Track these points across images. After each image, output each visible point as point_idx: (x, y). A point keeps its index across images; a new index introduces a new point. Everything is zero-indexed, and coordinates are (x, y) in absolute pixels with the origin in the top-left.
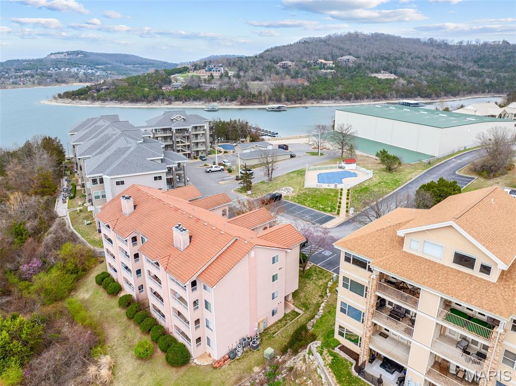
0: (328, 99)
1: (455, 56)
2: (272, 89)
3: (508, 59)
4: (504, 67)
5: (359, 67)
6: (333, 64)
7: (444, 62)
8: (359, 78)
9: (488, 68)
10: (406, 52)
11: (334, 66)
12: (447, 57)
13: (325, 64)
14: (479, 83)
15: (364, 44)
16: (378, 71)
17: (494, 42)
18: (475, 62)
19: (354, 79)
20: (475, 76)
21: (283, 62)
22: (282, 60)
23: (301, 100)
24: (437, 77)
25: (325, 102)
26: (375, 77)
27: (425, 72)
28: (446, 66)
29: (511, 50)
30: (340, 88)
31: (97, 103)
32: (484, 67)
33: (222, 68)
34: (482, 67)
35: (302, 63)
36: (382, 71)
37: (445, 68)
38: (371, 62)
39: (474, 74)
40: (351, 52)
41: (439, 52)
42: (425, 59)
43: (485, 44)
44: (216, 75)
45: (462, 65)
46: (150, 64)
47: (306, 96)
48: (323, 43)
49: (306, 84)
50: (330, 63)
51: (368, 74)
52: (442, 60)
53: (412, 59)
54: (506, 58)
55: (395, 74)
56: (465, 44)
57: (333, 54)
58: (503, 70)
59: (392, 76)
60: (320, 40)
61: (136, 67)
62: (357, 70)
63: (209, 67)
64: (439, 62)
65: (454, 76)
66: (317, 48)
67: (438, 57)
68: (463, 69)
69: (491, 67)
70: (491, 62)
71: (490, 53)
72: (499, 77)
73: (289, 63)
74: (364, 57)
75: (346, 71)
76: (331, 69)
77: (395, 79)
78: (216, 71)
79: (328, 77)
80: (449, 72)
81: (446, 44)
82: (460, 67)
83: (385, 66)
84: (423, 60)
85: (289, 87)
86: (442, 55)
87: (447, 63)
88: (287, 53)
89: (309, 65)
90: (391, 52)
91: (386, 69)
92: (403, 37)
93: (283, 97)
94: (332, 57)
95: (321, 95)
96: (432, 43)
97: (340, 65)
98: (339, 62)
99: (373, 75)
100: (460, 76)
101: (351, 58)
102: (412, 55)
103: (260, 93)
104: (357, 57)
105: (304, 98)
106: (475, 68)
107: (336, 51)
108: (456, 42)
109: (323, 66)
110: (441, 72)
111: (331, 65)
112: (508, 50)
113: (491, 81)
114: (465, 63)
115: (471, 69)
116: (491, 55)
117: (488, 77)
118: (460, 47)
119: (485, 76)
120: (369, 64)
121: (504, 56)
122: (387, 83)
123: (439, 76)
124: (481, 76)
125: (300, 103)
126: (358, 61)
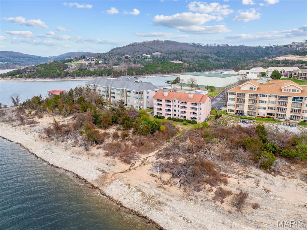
0: (155, 73)
1: (206, 51)
2: (128, 69)
3: (230, 53)
4: (228, 57)
5: (164, 58)
6: (151, 56)
7: (202, 55)
8: (165, 63)
9: (221, 57)
10: (184, 50)
11: (151, 57)
12: (203, 52)
13: (147, 57)
14: (220, 64)
15: (163, 46)
16: (173, 60)
17: (222, 45)
18: (215, 54)
19: (164, 64)
20: (217, 61)
21: (126, 56)
22: (124, 55)
23: (142, 74)
24: (201, 62)
25: (154, 75)
26: (173, 62)
27: (195, 59)
28: (203, 56)
29: (230, 49)
30: (159, 68)
32: (220, 57)
33: (95, 59)
34: (219, 56)
35: (135, 56)
36: (175, 60)
37: (203, 58)
38: (169, 55)
39: (216, 60)
40: (158, 50)
41: (198, 50)
42: (193, 53)
43: (218, 46)
44: (93, 63)
45: (210, 56)
47: (145, 72)
48: (142, 46)
49: (142, 66)
50: (149, 56)
51: (169, 61)
52: (201, 53)
53: (187, 53)
54: (229, 52)
55: (182, 61)
56: (209, 46)
57: (150, 51)
58: (228, 58)
59: (181, 62)
60: (139, 44)
61: (21, 59)
62: (163, 59)
63: (87, 58)
64: (200, 55)
65: (208, 61)
66: (140, 48)
67: (199, 52)
68: (211, 58)
69: (223, 57)
70: (223, 54)
71: (222, 50)
72: (227, 61)
73: (129, 56)
74: (165, 53)
75: (158, 60)
76: (150, 59)
77: (183, 64)
78: (92, 61)
79: (151, 63)
80: (205, 59)
81: (201, 46)
82: (210, 57)
83: (176, 57)
84: (192, 54)
85: (135, 68)
86: (201, 51)
87: (204, 55)
88: (126, 51)
89: (139, 57)
90: (177, 50)
91: (177, 59)
93: (134, 73)
94: (149, 53)
95: (151, 71)
96: (194, 45)
97: (154, 57)
98: (154, 55)
99: (172, 62)
100: (211, 61)
101: (159, 53)
102: (187, 52)
103: (121, 71)
104: (162, 53)
105: (144, 73)
106: (216, 57)
107: (150, 50)
108: (206, 45)
109: (146, 58)
110: (202, 60)
111: (150, 57)
112: (229, 49)
113: (224, 63)
114: (211, 55)
115: (215, 58)
116: (222, 51)
117: (223, 62)
118: (207, 47)
119: (221, 61)
120: (168, 56)
121: (227, 52)
122: (180, 66)
123: (202, 61)
124: (220, 61)
125: (142, 76)
126: (163, 55)
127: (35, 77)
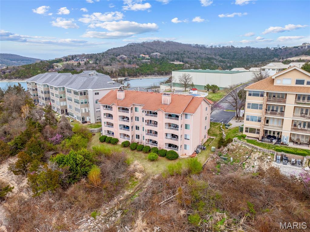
0: (151, 75)
1: (210, 53)
2: (119, 70)
3: (235, 54)
4: (234, 59)
5: (163, 58)
6: (149, 57)
7: (206, 56)
8: (164, 64)
9: (226, 58)
10: (185, 50)
11: (149, 58)
12: (206, 53)
13: (144, 57)
14: (225, 66)
15: (163, 46)
16: (173, 61)
17: (227, 46)
18: (220, 56)
20: (222, 62)
21: (121, 56)
22: (119, 55)
23: (136, 75)
24: (204, 63)
25: (150, 76)
26: (173, 63)
27: (198, 60)
28: (207, 57)
29: (236, 50)
30: (156, 69)
31: (5, 80)
32: (225, 59)
33: (85, 59)
34: (224, 58)
35: (132, 56)
36: (175, 61)
37: (207, 59)
38: (169, 56)
39: (221, 61)
40: (158, 50)
41: (202, 51)
42: (196, 54)
43: (223, 47)
44: (82, 63)
45: (215, 57)
46: (29, 60)
47: (139, 73)
48: (141, 46)
49: (137, 67)
50: (147, 57)
51: (169, 62)
52: (205, 55)
53: (190, 54)
54: (234, 54)
55: (183, 62)
56: (214, 47)
57: (148, 52)
58: (234, 60)
59: (181, 63)
60: (139, 44)
61: (19, 62)
62: (162, 60)
64: (204, 56)
65: (212, 63)
66: (138, 49)
67: (202, 53)
68: (216, 59)
69: (228, 58)
70: (228, 56)
71: (227, 52)
72: (233, 63)
73: (125, 56)
74: (165, 53)
75: (157, 61)
76: (148, 59)
77: (183, 65)
78: (81, 61)
79: (148, 63)
80: (209, 60)
81: (204, 47)
82: (214, 58)
83: (176, 58)
84: (195, 55)
85: (128, 68)
86: (204, 52)
87: (207, 56)
88: (122, 51)
89: (136, 58)
90: (178, 51)
91: (177, 59)
92: (182, 43)
93: (126, 73)
94: (147, 53)
95: (147, 72)
96: (197, 46)
97: (153, 57)
98: (152, 56)
99: (172, 62)
100: (215, 62)
101: (158, 53)
102: (190, 52)
103: (112, 72)
104: (161, 53)
105: (138, 74)
106: (221, 59)
107: (149, 50)
108: (209, 46)
109: (144, 58)
110: (205, 61)
111: (148, 57)
112: (234, 50)
113: (230, 65)
114: (216, 57)
115: (219, 59)
116: (227, 53)
117: (228, 63)
118: (211, 49)
119: (226, 62)
120: (168, 57)
121: (233, 53)
122: (180, 66)
123: (205, 62)
124: (225, 63)
125: (136, 77)
126: (162, 55)
127: (12, 78)
